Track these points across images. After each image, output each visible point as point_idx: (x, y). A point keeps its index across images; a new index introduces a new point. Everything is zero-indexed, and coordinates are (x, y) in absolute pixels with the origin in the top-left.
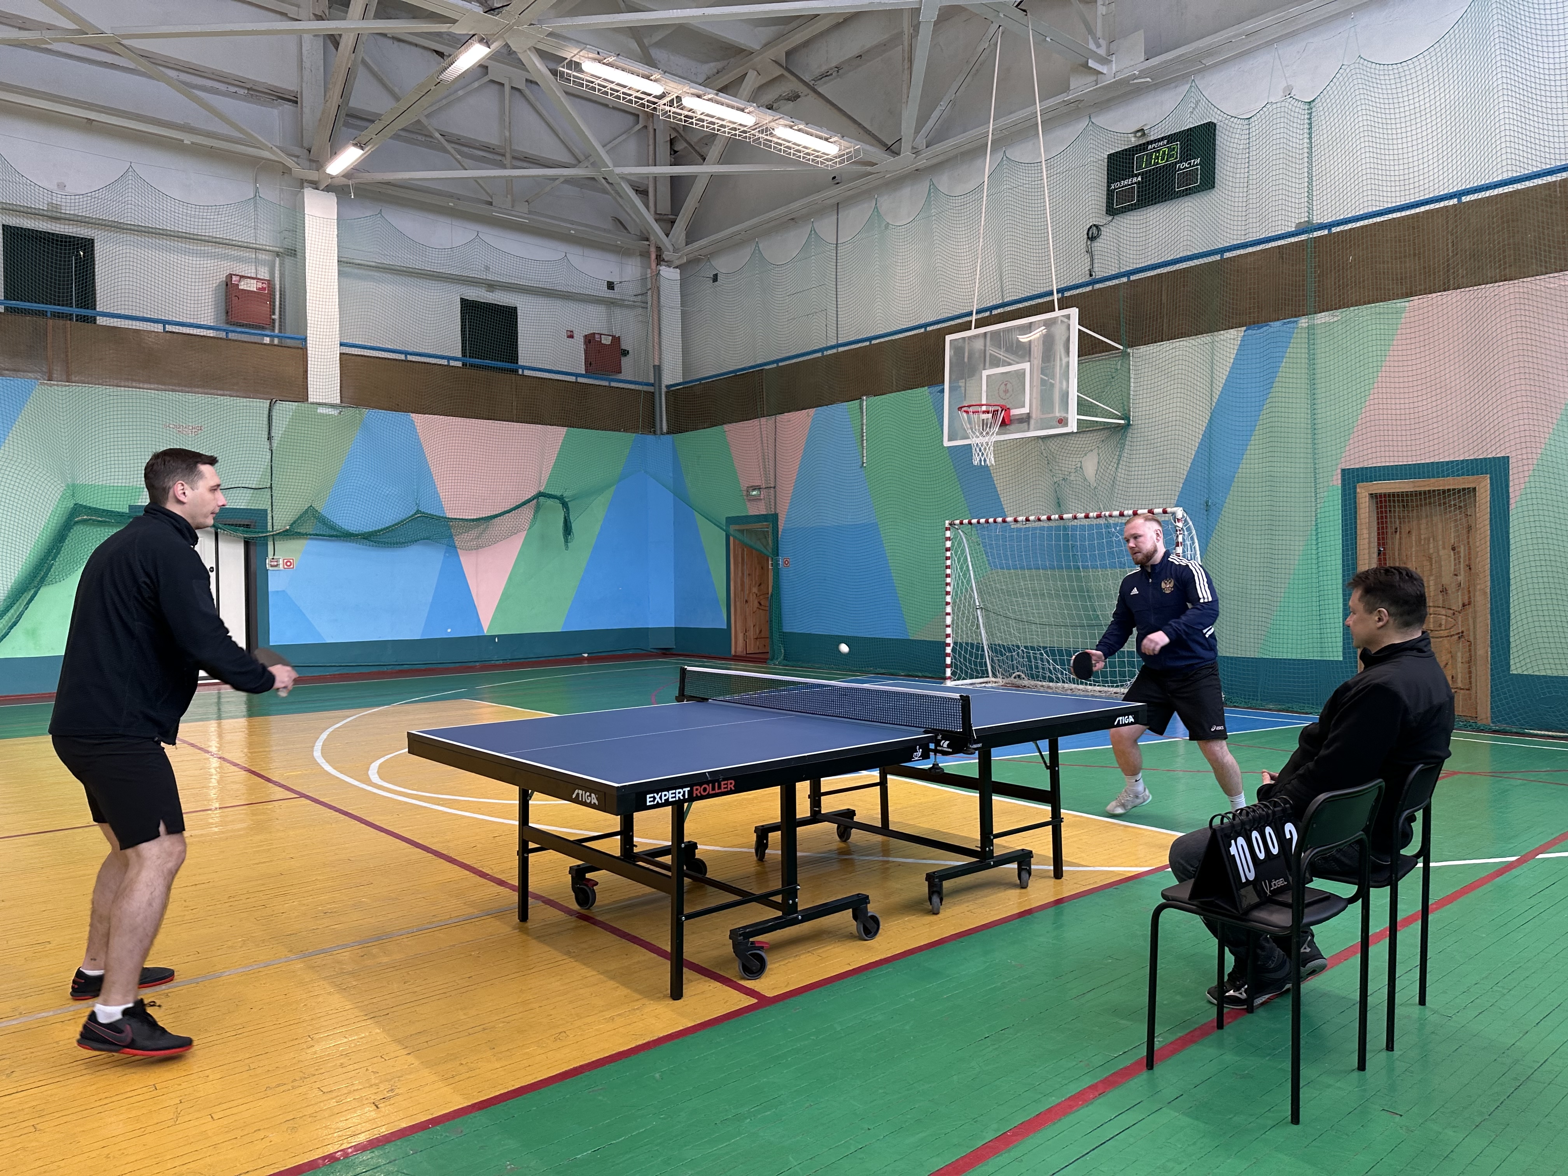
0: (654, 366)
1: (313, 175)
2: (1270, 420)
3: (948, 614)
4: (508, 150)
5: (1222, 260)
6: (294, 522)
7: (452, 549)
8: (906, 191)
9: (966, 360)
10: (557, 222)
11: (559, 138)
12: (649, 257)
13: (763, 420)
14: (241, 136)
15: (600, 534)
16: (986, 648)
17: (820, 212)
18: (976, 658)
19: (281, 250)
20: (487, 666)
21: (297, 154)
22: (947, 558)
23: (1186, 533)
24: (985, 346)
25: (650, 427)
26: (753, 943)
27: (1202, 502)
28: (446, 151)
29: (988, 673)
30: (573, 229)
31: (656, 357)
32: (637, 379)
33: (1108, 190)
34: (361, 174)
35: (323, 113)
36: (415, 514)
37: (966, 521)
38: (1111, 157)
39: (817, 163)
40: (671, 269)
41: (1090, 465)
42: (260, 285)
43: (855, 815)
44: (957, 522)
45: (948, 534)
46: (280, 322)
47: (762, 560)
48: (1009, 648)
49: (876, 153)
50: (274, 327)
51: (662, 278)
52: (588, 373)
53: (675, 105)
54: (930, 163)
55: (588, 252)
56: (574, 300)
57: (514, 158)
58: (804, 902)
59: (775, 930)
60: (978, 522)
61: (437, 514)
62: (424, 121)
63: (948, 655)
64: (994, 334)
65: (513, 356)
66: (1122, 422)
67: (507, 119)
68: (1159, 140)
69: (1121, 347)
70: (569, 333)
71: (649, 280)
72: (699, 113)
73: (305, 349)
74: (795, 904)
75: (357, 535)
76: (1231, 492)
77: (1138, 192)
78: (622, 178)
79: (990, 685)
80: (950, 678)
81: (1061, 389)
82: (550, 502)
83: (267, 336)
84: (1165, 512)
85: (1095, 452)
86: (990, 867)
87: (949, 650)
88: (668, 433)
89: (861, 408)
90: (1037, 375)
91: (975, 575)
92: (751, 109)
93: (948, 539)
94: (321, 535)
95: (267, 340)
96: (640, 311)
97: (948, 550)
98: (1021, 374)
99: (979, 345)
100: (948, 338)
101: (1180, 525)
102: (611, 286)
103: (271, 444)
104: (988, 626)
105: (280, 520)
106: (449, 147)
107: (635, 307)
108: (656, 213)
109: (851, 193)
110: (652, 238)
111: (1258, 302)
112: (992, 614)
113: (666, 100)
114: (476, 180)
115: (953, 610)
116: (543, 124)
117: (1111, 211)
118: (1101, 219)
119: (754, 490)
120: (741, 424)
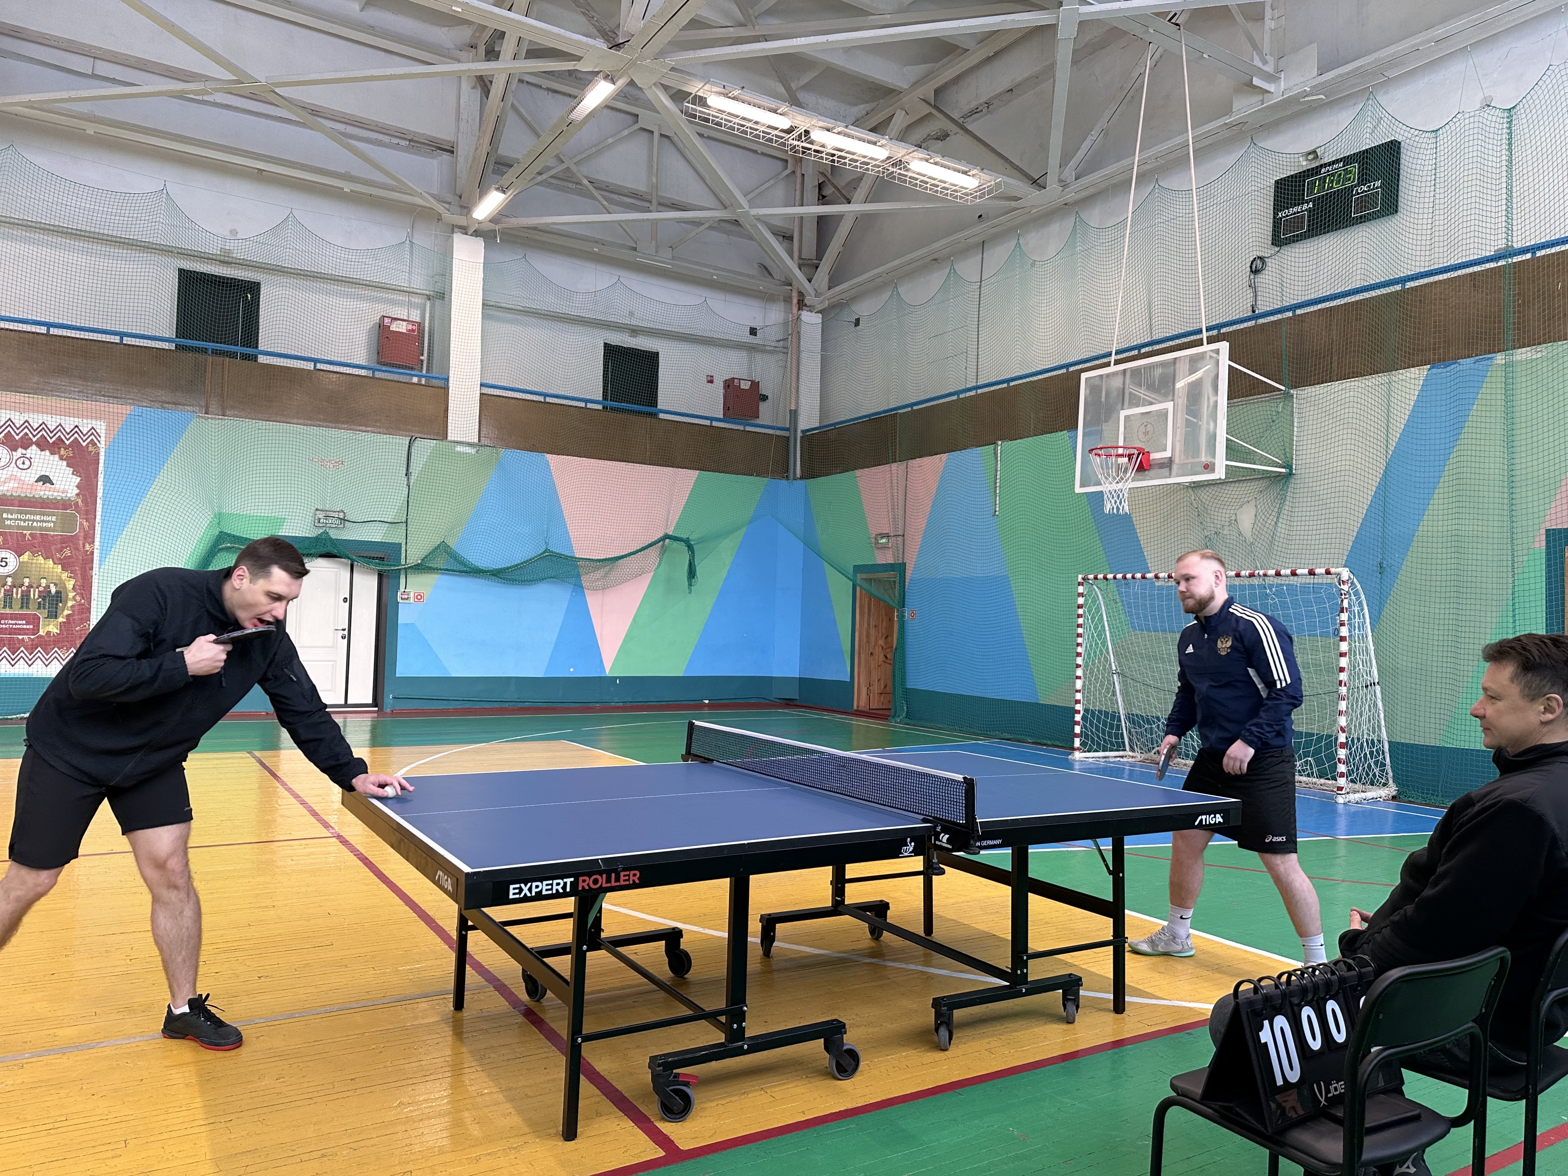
0: (790, 411)
1: (462, 221)
2: (1458, 470)
3: (1079, 678)
4: (655, 196)
5: (1404, 291)
6: (426, 557)
7: (579, 588)
8: (1055, 227)
9: (1103, 399)
10: (699, 268)
11: (707, 185)
12: (791, 302)
13: (894, 466)
14: (394, 183)
15: (726, 579)
16: (1122, 718)
17: (964, 252)
18: (1111, 727)
19: (431, 293)
20: (607, 708)
21: (449, 200)
22: (1079, 616)
23: (1353, 597)
24: (1124, 383)
25: (782, 470)
26: (677, 1075)
27: (1375, 563)
28: (594, 198)
29: (1124, 746)
30: (716, 275)
31: (793, 401)
32: (775, 424)
33: (1274, 217)
34: (508, 219)
35: (474, 159)
36: (544, 552)
37: (1100, 576)
38: (1277, 182)
39: (956, 197)
40: (813, 314)
41: (1246, 519)
42: (410, 327)
43: (888, 908)
44: (1091, 576)
45: (1081, 589)
46: (428, 363)
47: (889, 610)
48: (1148, 719)
49: (1019, 187)
50: (422, 368)
51: (803, 323)
52: (726, 418)
53: (803, 139)
54: (1078, 196)
55: (730, 297)
56: (713, 345)
57: (660, 204)
58: (753, 1028)
59: (710, 1061)
60: (1115, 578)
61: (565, 553)
62: (574, 168)
63: (1078, 723)
64: (1136, 372)
65: (652, 400)
66: (1283, 470)
67: (655, 167)
68: (1334, 163)
69: (1283, 388)
70: (709, 379)
71: (790, 323)
72: (829, 147)
73: (446, 389)
74: (742, 1030)
75: (486, 572)
76: (1409, 553)
77: (1309, 221)
78: (758, 220)
79: (1125, 760)
80: (1078, 749)
81: (1208, 430)
82: (676, 544)
83: (415, 375)
84: (1328, 572)
85: (1253, 503)
86: (1020, 995)
87: (1078, 718)
88: (802, 478)
89: (996, 454)
90: (1182, 416)
91: (1111, 636)
92: (883, 142)
93: (1081, 595)
94: (451, 570)
95: (415, 380)
96: (781, 356)
97: (1080, 606)
98: (1164, 414)
99: (1117, 383)
100: (1084, 376)
101: (1345, 588)
102: (753, 332)
103: (408, 479)
104: (1125, 694)
105: (413, 554)
106: (596, 193)
107: (776, 352)
108: (800, 258)
109: (994, 230)
110: (794, 283)
111: (1445, 336)
112: (1129, 681)
113: (795, 134)
114: (619, 222)
115: (1084, 674)
116: (692, 172)
117: (1278, 241)
118: (1268, 250)
119: (882, 538)
120: (874, 470)
